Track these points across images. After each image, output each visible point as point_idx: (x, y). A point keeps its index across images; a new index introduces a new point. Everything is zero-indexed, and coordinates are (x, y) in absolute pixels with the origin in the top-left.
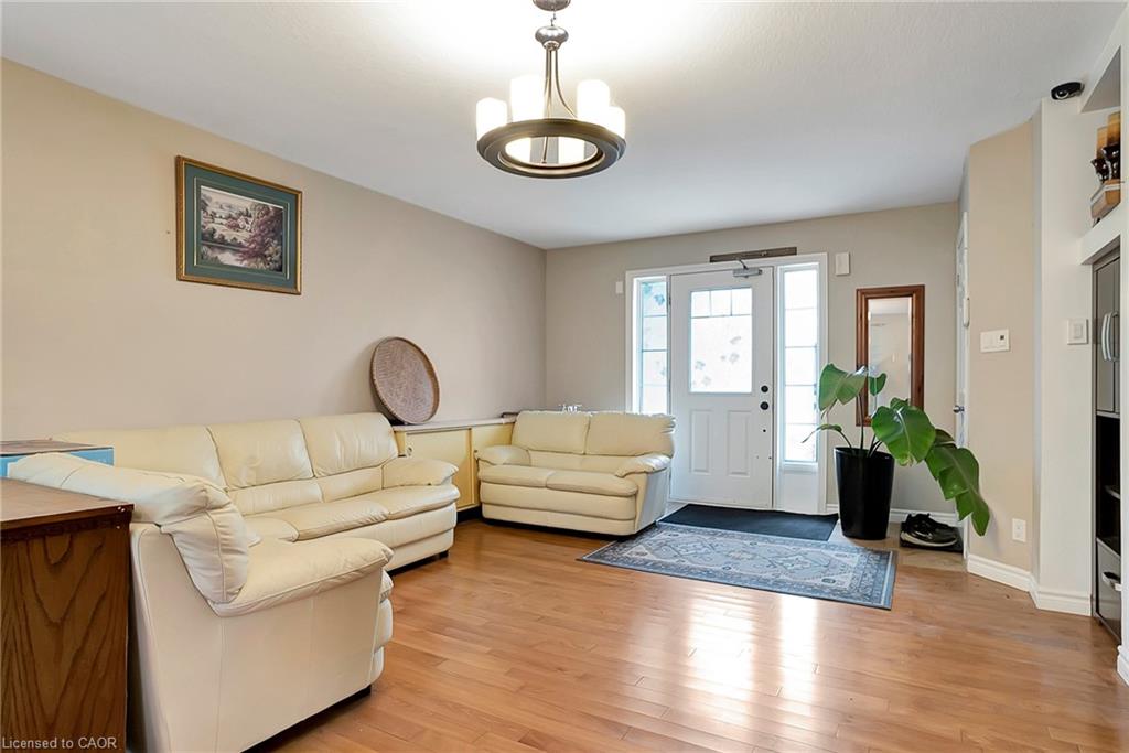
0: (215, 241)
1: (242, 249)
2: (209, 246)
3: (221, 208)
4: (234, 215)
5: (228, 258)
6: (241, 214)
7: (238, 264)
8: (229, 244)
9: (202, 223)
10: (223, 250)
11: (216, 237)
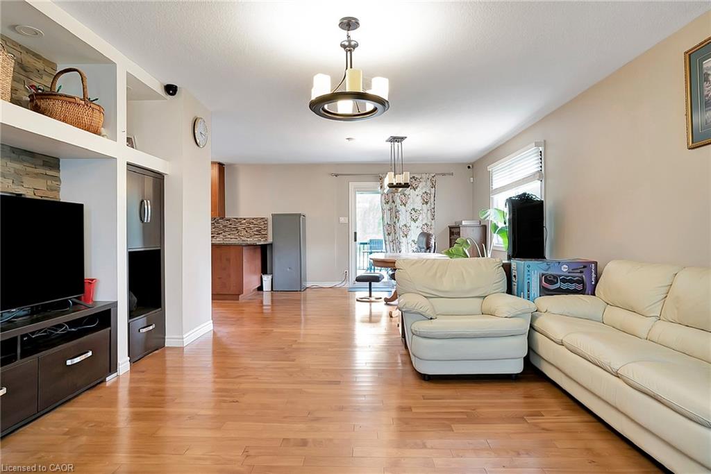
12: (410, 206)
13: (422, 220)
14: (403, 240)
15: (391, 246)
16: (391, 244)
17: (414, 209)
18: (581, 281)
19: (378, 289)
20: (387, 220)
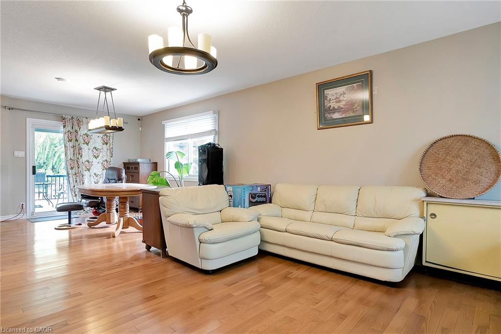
0: (331, 110)
1: (342, 110)
2: (329, 113)
3: (333, 96)
4: (338, 96)
5: (336, 116)
6: (341, 94)
7: (340, 117)
8: (337, 109)
9: (326, 105)
10: (334, 113)
11: (331, 108)
12: (91, 146)
13: (102, 157)
14: (86, 173)
15: (74, 178)
16: (74, 176)
17: (95, 148)
18: (265, 196)
19: (59, 218)
20: (70, 155)
